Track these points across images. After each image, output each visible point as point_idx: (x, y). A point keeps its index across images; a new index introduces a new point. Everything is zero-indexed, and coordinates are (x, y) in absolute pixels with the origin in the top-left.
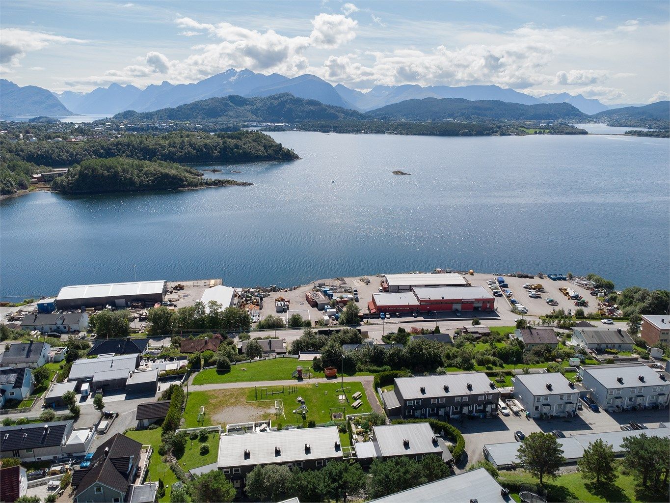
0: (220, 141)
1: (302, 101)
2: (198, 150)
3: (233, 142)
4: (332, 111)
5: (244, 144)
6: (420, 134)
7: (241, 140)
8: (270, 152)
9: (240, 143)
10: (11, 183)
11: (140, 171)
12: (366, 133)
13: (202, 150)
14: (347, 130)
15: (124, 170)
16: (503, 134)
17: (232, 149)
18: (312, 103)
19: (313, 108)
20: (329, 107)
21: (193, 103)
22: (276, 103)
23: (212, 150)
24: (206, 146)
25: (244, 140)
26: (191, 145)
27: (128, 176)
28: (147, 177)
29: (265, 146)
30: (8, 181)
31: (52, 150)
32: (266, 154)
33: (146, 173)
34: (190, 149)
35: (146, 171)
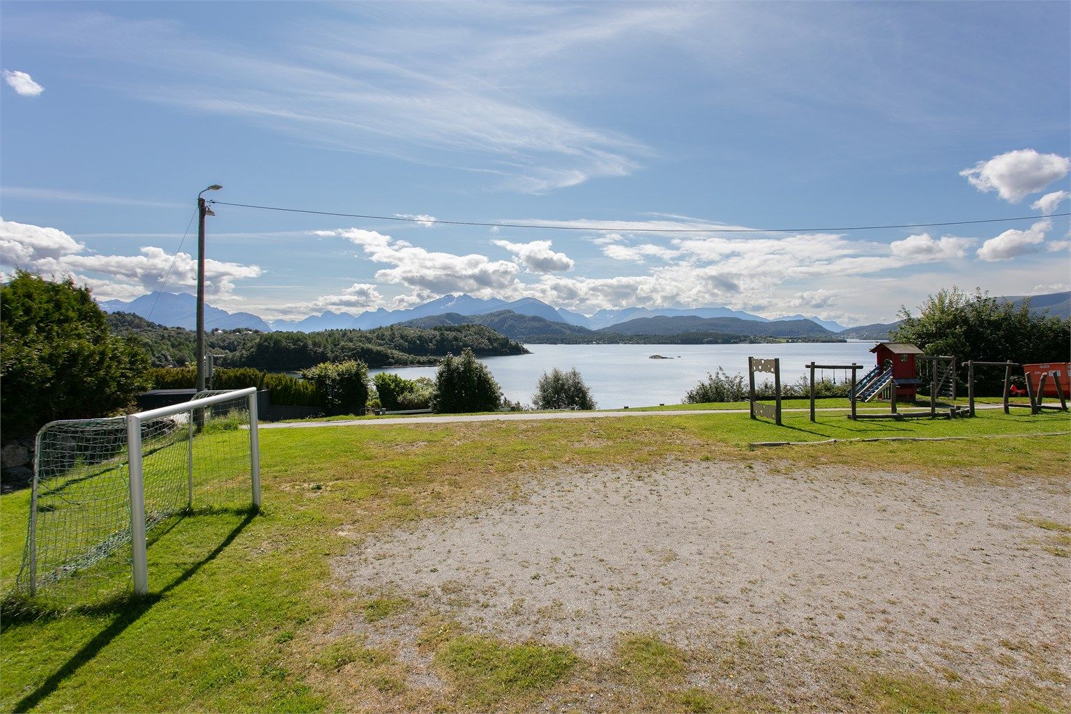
0: (437, 333)
1: (524, 317)
2: (410, 342)
3: (451, 335)
4: (557, 327)
5: (465, 337)
6: (660, 343)
7: (461, 333)
8: (495, 345)
9: (459, 335)
10: (166, 357)
11: (335, 345)
12: (598, 343)
13: (415, 342)
14: (576, 341)
15: (315, 344)
16: (752, 342)
17: (451, 342)
18: (535, 319)
19: (536, 324)
20: (554, 323)
21: (408, 321)
22: (496, 320)
23: (427, 344)
24: (420, 338)
25: (464, 333)
26: (402, 337)
27: (321, 350)
28: (343, 352)
29: (489, 339)
30: (164, 355)
31: (238, 342)
32: (491, 347)
33: (343, 348)
34: (401, 341)
35: (344, 346)
